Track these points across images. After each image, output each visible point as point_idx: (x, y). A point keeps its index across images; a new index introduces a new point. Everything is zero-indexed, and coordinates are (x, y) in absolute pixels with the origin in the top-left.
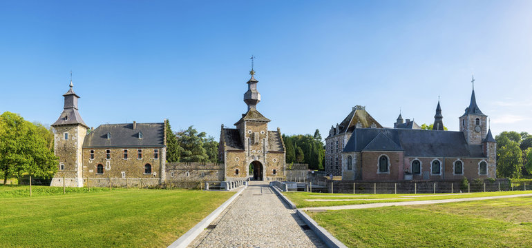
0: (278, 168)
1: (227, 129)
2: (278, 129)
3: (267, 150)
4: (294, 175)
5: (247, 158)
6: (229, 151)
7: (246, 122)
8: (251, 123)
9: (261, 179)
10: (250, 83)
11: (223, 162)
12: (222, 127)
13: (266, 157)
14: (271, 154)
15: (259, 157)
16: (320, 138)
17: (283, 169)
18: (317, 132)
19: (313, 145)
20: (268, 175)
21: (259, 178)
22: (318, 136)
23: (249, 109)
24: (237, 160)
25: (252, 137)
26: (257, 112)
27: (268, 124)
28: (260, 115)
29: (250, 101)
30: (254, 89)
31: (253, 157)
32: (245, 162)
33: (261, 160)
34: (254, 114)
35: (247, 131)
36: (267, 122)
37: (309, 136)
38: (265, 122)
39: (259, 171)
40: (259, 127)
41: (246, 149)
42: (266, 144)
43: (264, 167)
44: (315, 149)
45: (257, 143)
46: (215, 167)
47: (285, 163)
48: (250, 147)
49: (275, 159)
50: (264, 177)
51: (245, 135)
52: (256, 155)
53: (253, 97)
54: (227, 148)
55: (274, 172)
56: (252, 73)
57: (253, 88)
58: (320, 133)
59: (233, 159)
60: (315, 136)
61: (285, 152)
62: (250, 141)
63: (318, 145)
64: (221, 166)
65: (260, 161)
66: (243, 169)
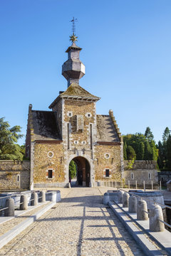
0: (113, 168)
1: (37, 112)
2: (110, 113)
3: (95, 140)
4: (137, 178)
5: (66, 153)
6: (38, 142)
7: (63, 100)
8: (71, 101)
9: (88, 185)
10: (70, 50)
11: (29, 160)
12: (30, 108)
13: (94, 151)
14: (101, 147)
15: (84, 150)
16: (152, 136)
17: (119, 169)
18: (148, 130)
19: (145, 143)
20: (97, 178)
21: (84, 183)
22: (149, 135)
23: (69, 84)
24: (51, 154)
25: (73, 121)
26: (80, 88)
27: (96, 104)
28: (84, 91)
29: (71, 74)
30: (75, 58)
31: (75, 150)
32: (62, 159)
33: (87, 156)
34: (76, 90)
35: (66, 112)
36: (94, 101)
37: (140, 135)
38: (92, 101)
39: (84, 172)
40: (82, 109)
41: (65, 139)
42: (95, 131)
43: (92, 166)
44: (149, 147)
45: (81, 131)
46: (15, 167)
47: (123, 159)
48: (71, 135)
49: (107, 153)
50: (93, 181)
51: (63, 118)
52: (79, 149)
53: (75, 68)
54: (35, 137)
55: (107, 173)
56: (72, 39)
57: (74, 56)
58: (151, 131)
59: (44, 154)
60: (146, 135)
61: (122, 143)
62: (71, 127)
63: (151, 143)
64: (25, 166)
65: (85, 156)
66: (60, 169)
